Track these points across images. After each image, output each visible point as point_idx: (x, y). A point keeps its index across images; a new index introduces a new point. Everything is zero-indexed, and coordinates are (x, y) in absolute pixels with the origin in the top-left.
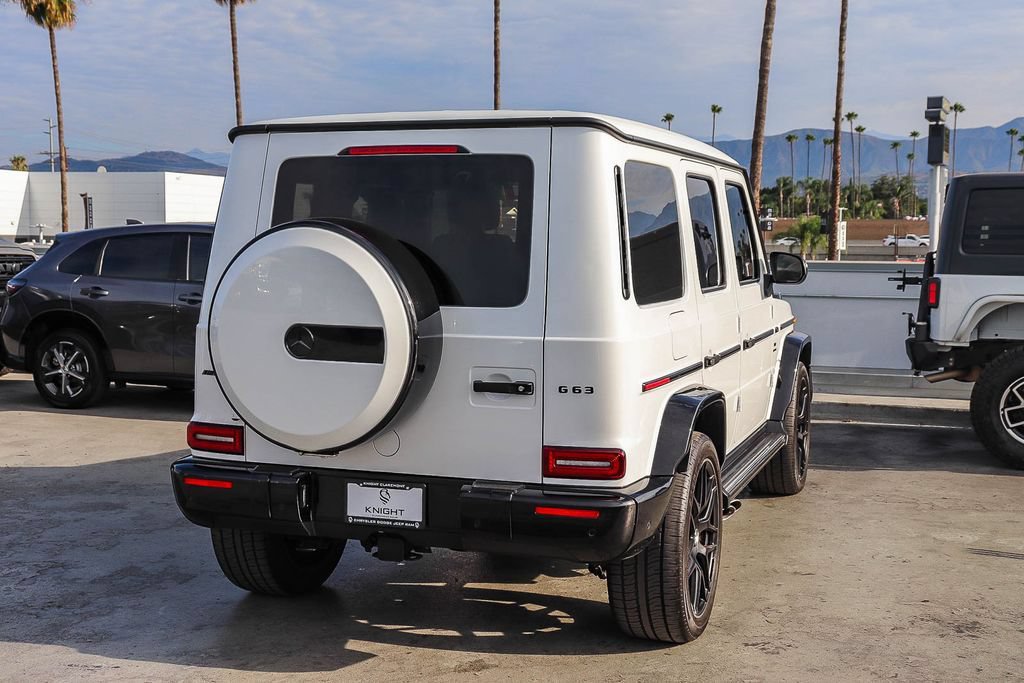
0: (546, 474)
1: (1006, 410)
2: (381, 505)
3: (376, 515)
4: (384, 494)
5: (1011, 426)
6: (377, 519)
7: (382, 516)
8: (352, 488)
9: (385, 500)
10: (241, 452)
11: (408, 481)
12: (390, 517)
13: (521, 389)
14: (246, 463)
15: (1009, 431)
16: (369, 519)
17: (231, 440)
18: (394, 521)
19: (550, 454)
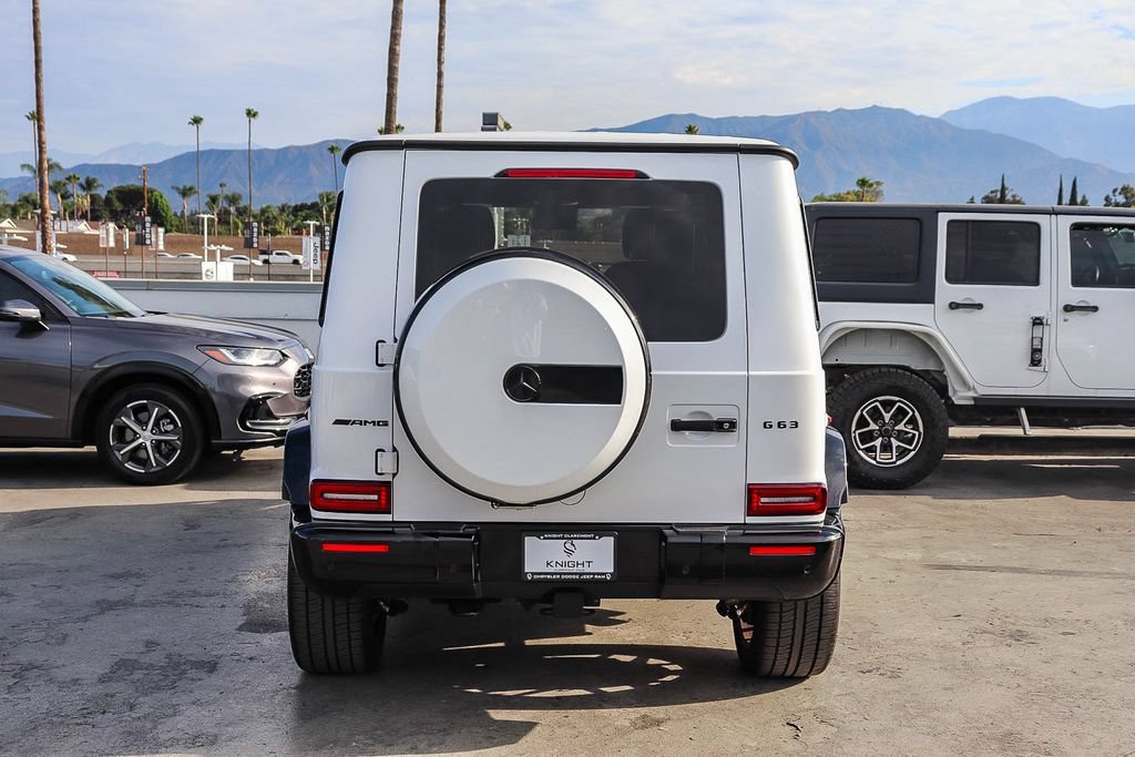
0: (750, 512)
1: (858, 432)
2: (564, 558)
3: (559, 569)
4: (568, 545)
5: (862, 447)
6: (560, 574)
7: (566, 569)
8: (530, 542)
9: (569, 552)
10: (388, 511)
11: (596, 530)
12: (575, 570)
13: (726, 426)
14: (393, 522)
15: (860, 452)
16: (552, 574)
17: (375, 497)
18: (581, 574)
19: (754, 492)
